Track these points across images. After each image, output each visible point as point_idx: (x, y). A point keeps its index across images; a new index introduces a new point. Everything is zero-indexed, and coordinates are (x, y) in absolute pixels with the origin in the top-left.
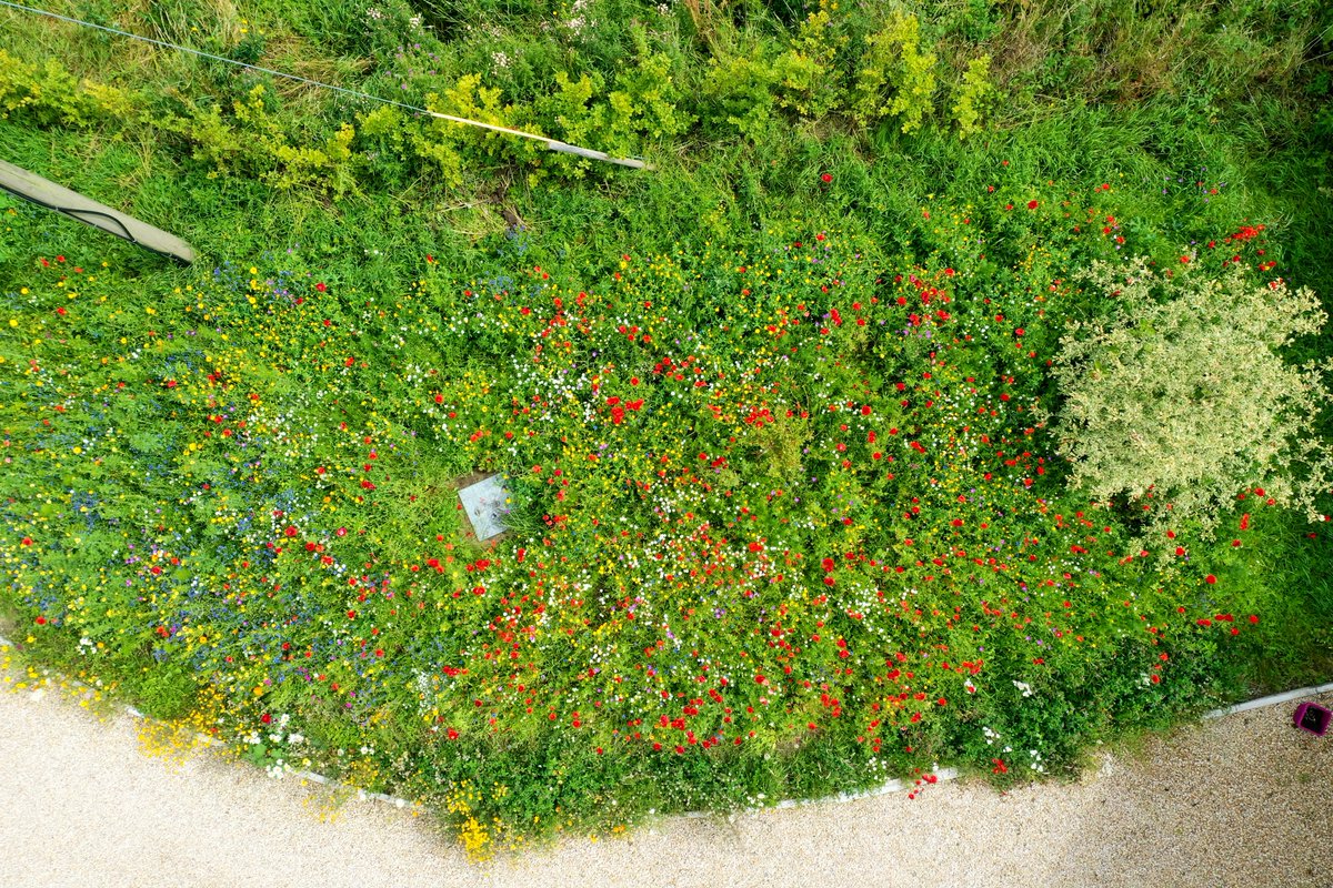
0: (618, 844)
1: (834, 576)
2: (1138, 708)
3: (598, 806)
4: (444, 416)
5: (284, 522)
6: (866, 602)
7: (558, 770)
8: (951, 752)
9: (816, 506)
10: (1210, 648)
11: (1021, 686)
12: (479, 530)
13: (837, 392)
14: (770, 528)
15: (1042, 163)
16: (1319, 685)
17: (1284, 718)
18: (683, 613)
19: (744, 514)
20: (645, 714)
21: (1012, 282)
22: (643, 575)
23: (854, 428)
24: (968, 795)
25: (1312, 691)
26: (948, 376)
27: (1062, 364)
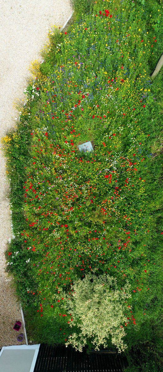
0: (5, 172)
1: (63, 227)
2: (22, 288)
3: (12, 167)
4: (109, 136)
5: (86, 96)
6: (56, 235)
7: (21, 158)
8: (14, 243)
9: (80, 224)
10: (35, 304)
11: (29, 260)
12: (81, 146)
13: (108, 231)
14: (76, 213)
15: (153, 273)
16: (25, 328)
17: (18, 319)
18: (57, 190)
19: (79, 207)
20: (33, 180)
21: (127, 265)
22: (67, 181)
23: (99, 235)
24: (5, 245)
25: (24, 326)
26: (105, 248)
27: (106, 277)
